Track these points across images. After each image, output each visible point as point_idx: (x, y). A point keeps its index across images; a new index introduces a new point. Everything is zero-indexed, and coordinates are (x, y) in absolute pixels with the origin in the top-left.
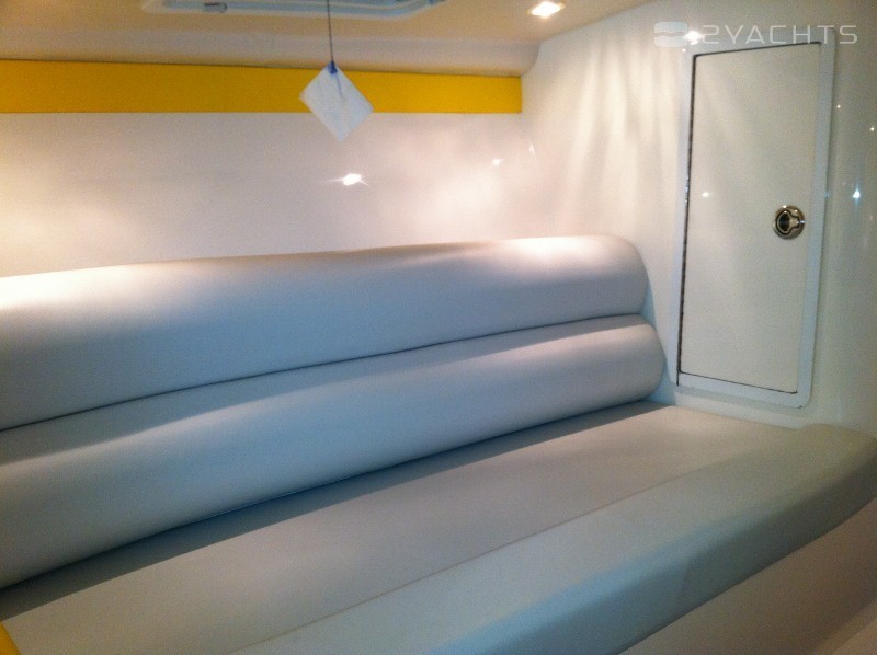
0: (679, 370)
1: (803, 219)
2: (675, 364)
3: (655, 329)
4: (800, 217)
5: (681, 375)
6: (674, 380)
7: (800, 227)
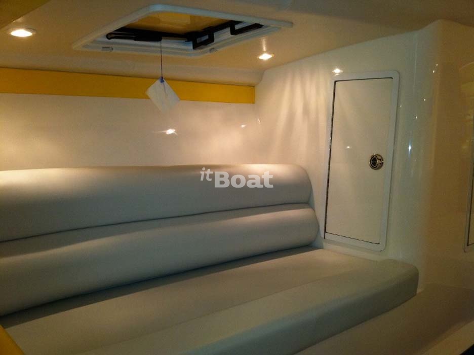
0: (325, 231)
1: (383, 161)
2: (323, 228)
3: (315, 211)
4: (382, 159)
5: (326, 234)
6: (323, 237)
7: (382, 164)
